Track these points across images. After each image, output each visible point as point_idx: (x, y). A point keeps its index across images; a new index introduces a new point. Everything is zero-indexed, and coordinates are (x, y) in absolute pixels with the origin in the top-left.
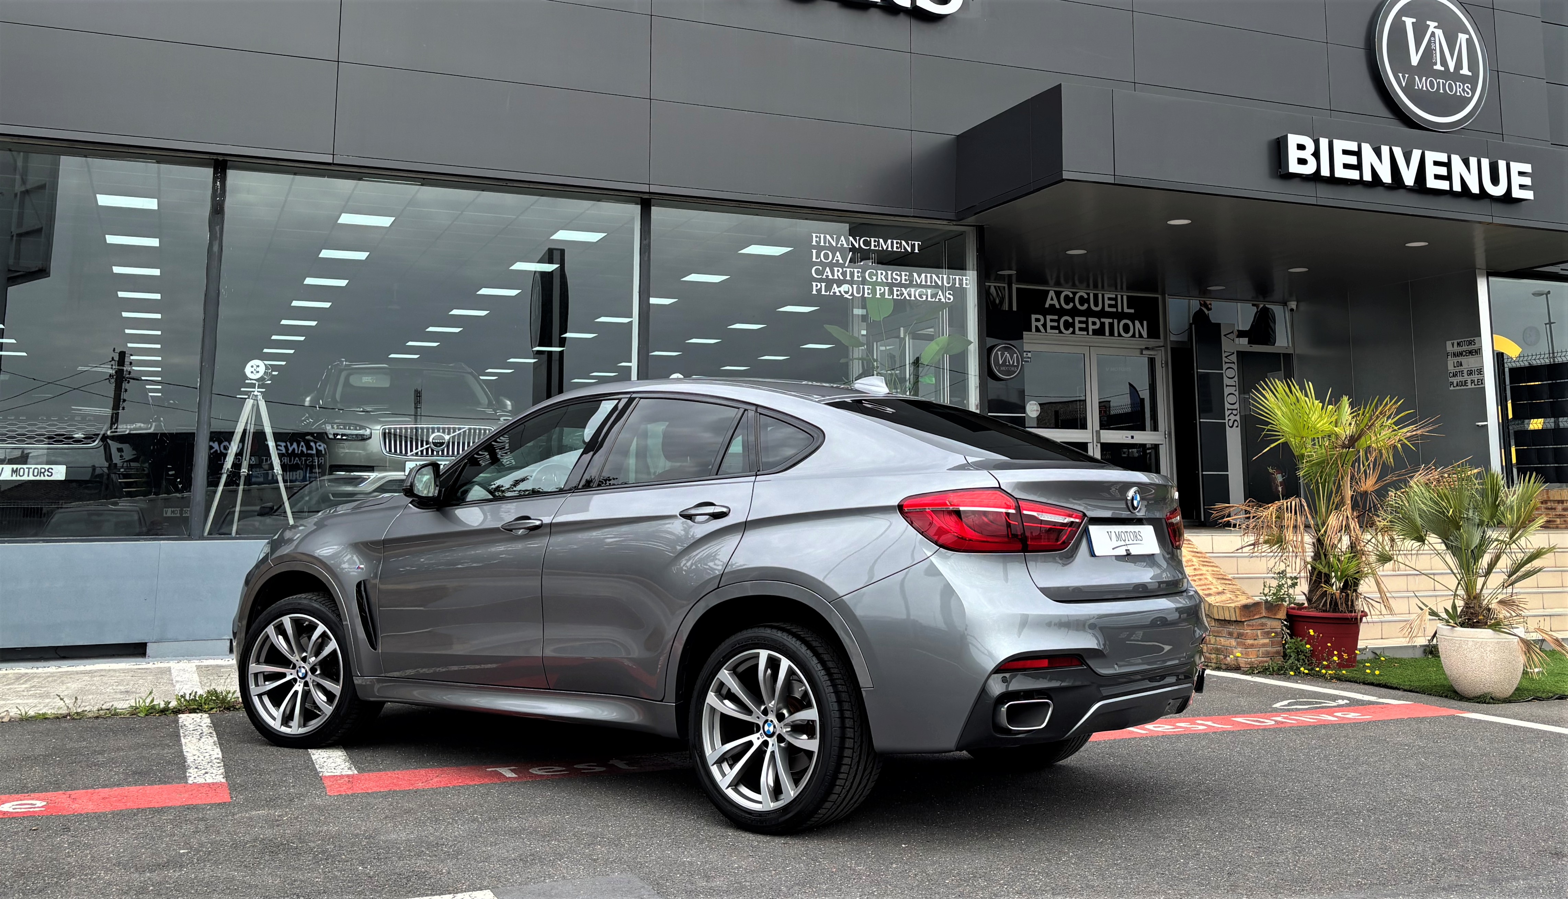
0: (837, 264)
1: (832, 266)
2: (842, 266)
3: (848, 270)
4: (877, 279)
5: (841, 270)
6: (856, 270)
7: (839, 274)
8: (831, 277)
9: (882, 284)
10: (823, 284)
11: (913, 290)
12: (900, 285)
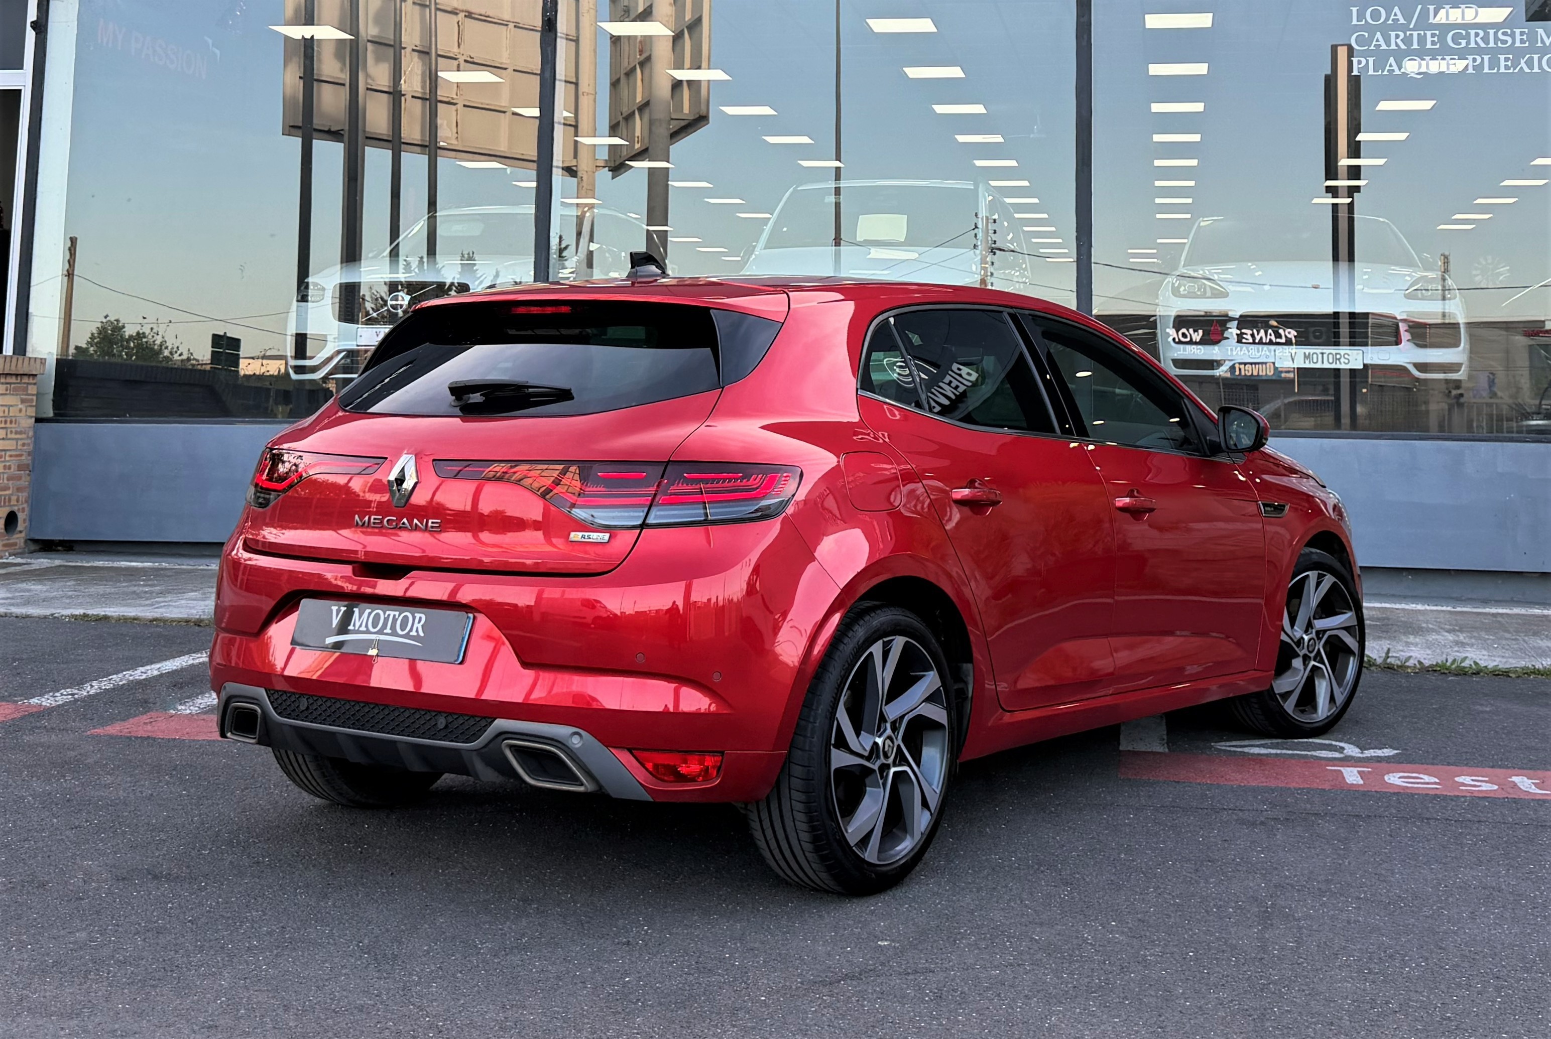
0: (1396, 26)
1: (1385, 30)
2: (1404, 28)
3: (1415, 34)
4: (1468, 43)
5: (1402, 35)
6: (1429, 33)
7: (1399, 41)
8: (1384, 47)
9: (1479, 51)
10: (1371, 60)
11: (1536, 57)
12: (1511, 49)
